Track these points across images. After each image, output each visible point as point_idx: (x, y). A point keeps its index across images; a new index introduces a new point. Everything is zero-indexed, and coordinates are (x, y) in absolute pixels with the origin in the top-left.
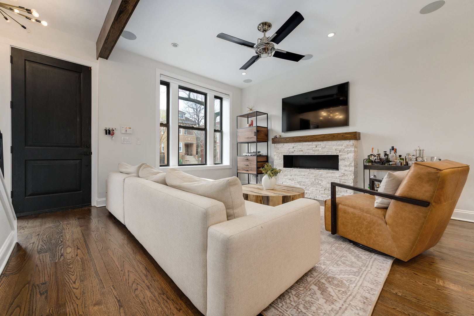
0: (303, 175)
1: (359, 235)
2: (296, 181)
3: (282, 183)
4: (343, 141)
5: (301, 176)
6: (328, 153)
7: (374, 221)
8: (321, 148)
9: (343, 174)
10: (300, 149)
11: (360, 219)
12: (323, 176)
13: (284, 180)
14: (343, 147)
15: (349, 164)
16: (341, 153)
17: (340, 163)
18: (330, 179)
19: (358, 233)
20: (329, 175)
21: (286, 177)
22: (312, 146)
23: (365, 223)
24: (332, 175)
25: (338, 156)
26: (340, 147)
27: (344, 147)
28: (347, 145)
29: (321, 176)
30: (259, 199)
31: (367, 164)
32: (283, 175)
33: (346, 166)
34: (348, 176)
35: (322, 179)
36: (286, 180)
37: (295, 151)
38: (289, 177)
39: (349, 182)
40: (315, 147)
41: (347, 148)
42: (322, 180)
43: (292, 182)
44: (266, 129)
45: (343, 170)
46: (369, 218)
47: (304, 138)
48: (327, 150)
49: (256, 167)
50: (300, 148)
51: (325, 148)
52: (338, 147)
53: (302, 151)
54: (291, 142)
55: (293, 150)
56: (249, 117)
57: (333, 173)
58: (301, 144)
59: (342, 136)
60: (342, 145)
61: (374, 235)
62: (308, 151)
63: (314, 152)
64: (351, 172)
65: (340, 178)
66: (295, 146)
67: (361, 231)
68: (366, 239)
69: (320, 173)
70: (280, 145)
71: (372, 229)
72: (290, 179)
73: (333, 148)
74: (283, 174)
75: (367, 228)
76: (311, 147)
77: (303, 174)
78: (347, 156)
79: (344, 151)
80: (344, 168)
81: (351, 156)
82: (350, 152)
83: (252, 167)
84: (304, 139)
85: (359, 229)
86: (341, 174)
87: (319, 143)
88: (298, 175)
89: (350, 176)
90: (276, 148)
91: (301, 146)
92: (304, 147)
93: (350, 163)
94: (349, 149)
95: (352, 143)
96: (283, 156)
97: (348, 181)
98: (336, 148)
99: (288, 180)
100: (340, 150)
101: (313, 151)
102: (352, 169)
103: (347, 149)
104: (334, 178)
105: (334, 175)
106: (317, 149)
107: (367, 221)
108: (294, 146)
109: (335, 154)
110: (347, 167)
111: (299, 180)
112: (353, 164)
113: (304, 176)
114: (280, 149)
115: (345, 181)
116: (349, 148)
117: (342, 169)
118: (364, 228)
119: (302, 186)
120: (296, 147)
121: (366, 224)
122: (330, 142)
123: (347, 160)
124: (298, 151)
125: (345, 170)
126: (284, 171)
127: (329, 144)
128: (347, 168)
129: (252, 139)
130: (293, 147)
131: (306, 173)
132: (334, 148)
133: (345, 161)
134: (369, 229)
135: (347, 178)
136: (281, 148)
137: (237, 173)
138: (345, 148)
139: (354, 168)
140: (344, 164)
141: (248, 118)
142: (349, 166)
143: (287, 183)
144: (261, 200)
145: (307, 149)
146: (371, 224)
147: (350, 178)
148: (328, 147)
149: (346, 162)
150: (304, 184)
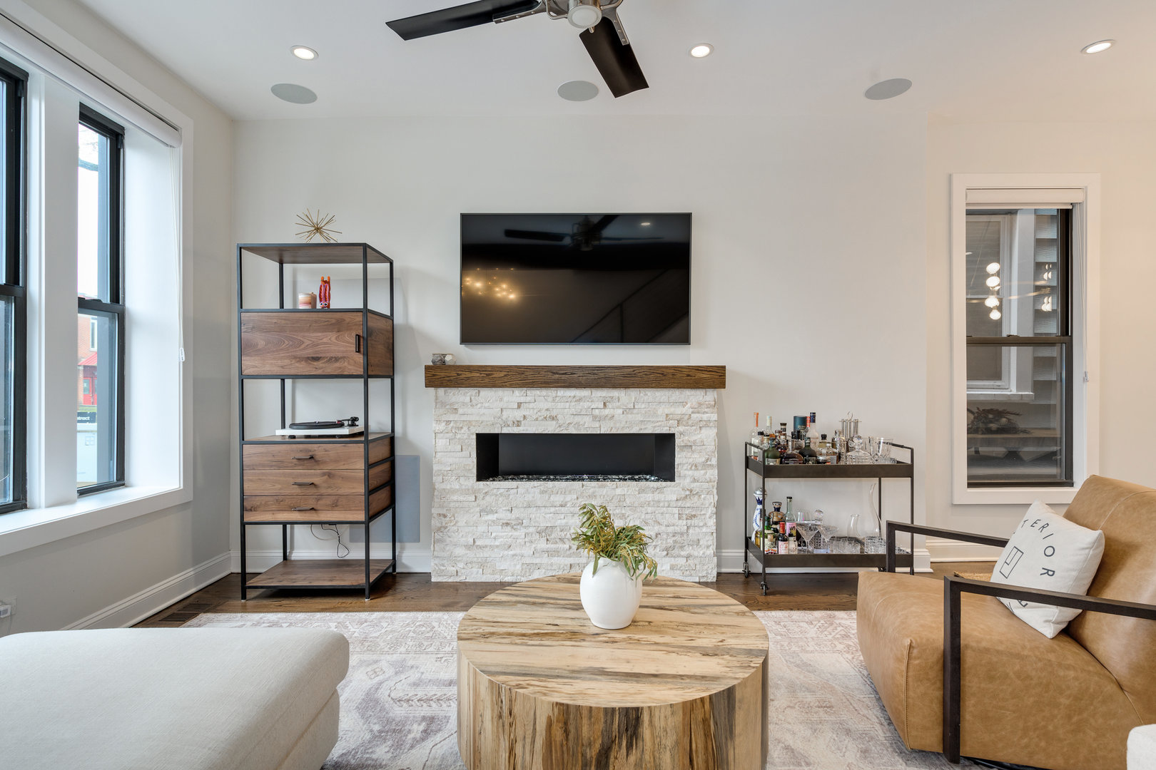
0: (558, 504)
1: (1043, 744)
2: (531, 530)
3: (474, 542)
4: (688, 393)
5: (552, 510)
6: (643, 427)
7: (1092, 690)
8: (620, 411)
9: (688, 493)
10: (544, 413)
11: (1046, 692)
12: (628, 501)
13: (482, 528)
14: (686, 410)
15: (704, 459)
16: (681, 429)
17: (680, 457)
18: (650, 510)
19: (1038, 737)
20: (649, 497)
21: (491, 517)
22: (590, 404)
23: (1064, 701)
24: (657, 496)
25: (672, 436)
26: (679, 410)
27: (691, 410)
28: (700, 404)
29: (621, 503)
30: (700, 718)
31: (771, 464)
32: (478, 509)
33: (696, 466)
34: (703, 496)
35: (623, 512)
36: (491, 529)
37: (525, 417)
38: (503, 515)
39: (703, 514)
40: (602, 406)
41: (698, 413)
42: (623, 515)
43: (516, 534)
44: (381, 324)
45: (688, 480)
46: (1076, 683)
47: (565, 374)
48: (640, 418)
49: (361, 489)
50: (547, 410)
51: (635, 411)
52: (672, 410)
53: (553, 418)
54: (511, 386)
55: (518, 415)
56: (285, 259)
57: (658, 491)
58: (551, 393)
59: (688, 375)
60: (684, 404)
61: (1093, 734)
62: (577, 419)
63: (597, 425)
64: (710, 484)
65: (680, 503)
66: (528, 399)
67: (1050, 728)
68: (1065, 750)
69: (619, 491)
70: (460, 396)
71: (1085, 715)
72: (507, 524)
73: (660, 412)
74: (478, 505)
75: (1069, 717)
76: (586, 405)
77: (558, 499)
78: (699, 436)
79: (690, 423)
80: (690, 473)
81: (708, 436)
82: (707, 424)
83: (341, 491)
84: (564, 377)
85: (1043, 723)
86: (683, 493)
87: (615, 393)
88: (539, 503)
89: (708, 496)
90: (443, 404)
91: (550, 399)
92: (560, 405)
93: (707, 456)
94: (705, 417)
95: (713, 399)
96: (475, 437)
97: (701, 510)
98: (667, 411)
99: (497, 530)
100: (679, 417)
101: (595, 418)
102: (713, 474)
103: (698, 415)
104: (662, 504)
105: (661, 497)
106: (607, 412)
107: (1068, 692)
108: (522, 399)
109: (665, 430)
110: (700, 468)
111: (543, 524)
112: (714, 461)
113: (561, 506)
114: (461, 411)
115: (693, 513)
116: (705, 413)
117: (685, 476)
118: (1059, 717)
119: (556, 543)
120: (531, 405)
121: (1067, 702)
122: (649, 394)
123: (699, 448)
124: (537, 419)
125: (695, 480)
126: (480, 496)
127: (646, 397)
128: (699, 474)
129: (337, 365)
130: (519, 405)
131: (568, 498)
132: (663, 410)
133: (693, 452)
134: (1075, 719)
135: (698, 504)
136: (464, 404)
137: (243, 525)
138: (693, 412)
139: (716, 471)
140: (691, 460)
141: (281, 263)
142: (706, 465)
143: (495, 539)
144: (707, 716)
145: (573, 411)
146: (1081, 700)
147: (707, 503)
148: (643, 406)
149: (696, 455)
150: (563, 534)
